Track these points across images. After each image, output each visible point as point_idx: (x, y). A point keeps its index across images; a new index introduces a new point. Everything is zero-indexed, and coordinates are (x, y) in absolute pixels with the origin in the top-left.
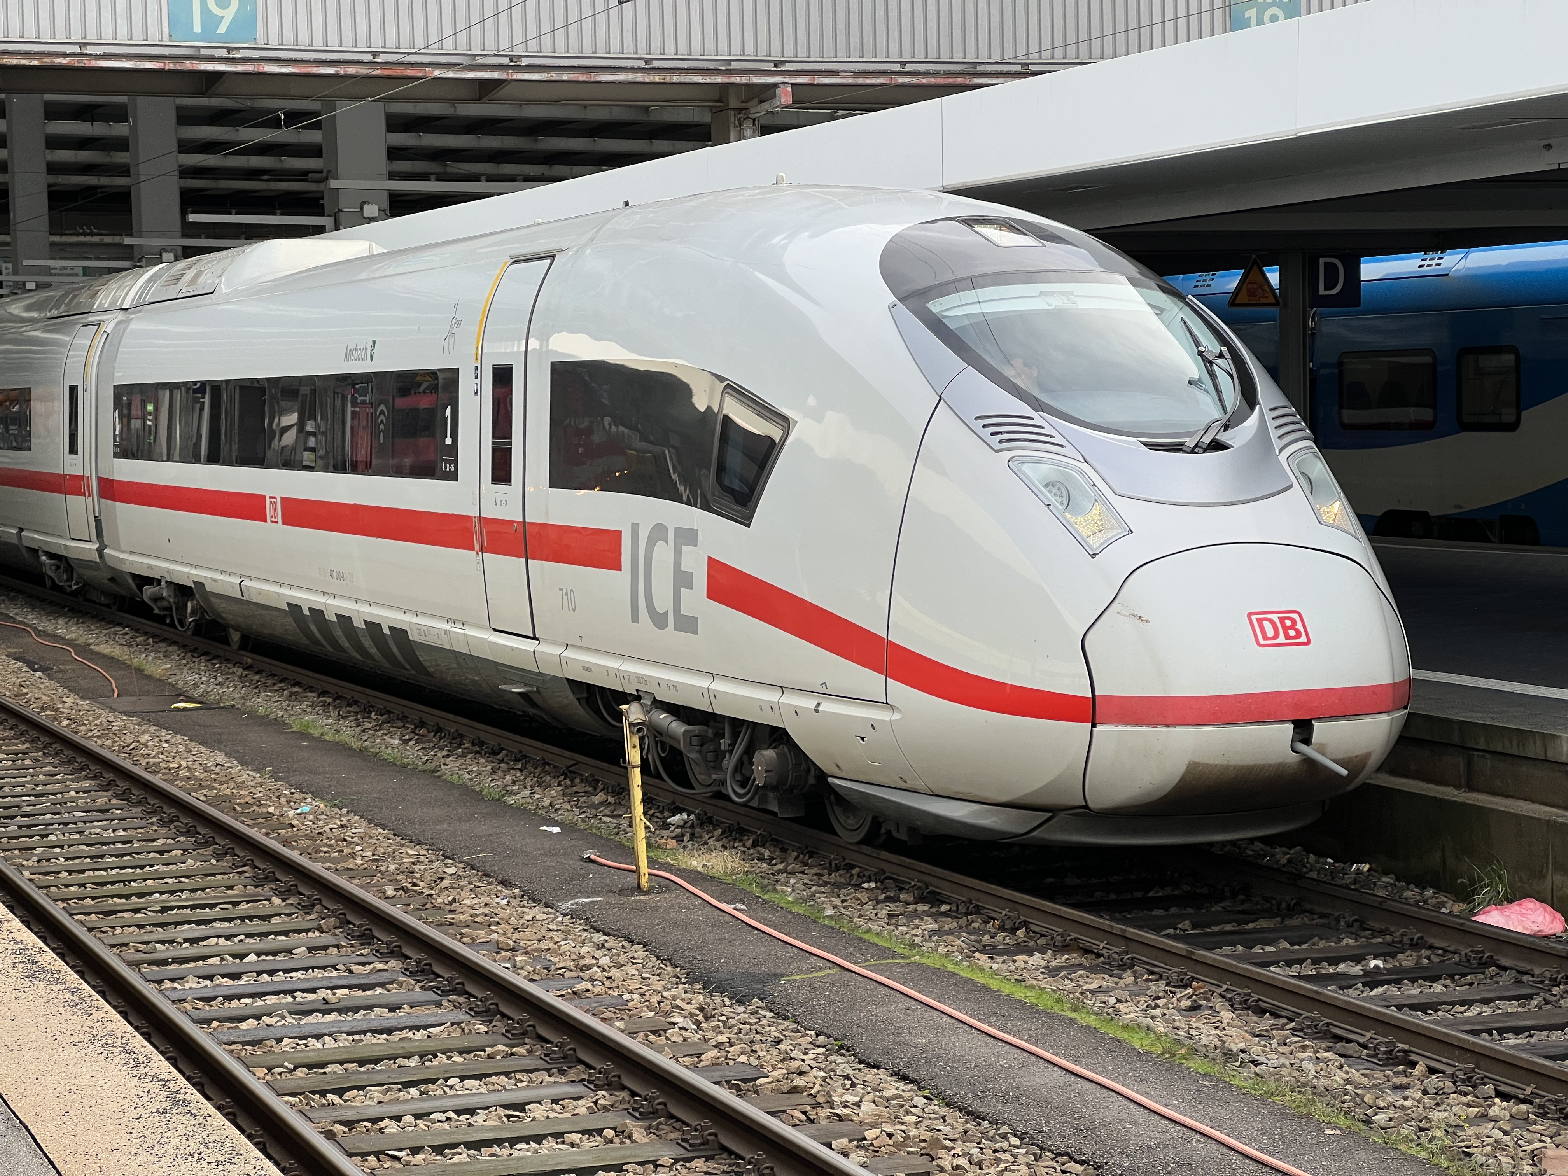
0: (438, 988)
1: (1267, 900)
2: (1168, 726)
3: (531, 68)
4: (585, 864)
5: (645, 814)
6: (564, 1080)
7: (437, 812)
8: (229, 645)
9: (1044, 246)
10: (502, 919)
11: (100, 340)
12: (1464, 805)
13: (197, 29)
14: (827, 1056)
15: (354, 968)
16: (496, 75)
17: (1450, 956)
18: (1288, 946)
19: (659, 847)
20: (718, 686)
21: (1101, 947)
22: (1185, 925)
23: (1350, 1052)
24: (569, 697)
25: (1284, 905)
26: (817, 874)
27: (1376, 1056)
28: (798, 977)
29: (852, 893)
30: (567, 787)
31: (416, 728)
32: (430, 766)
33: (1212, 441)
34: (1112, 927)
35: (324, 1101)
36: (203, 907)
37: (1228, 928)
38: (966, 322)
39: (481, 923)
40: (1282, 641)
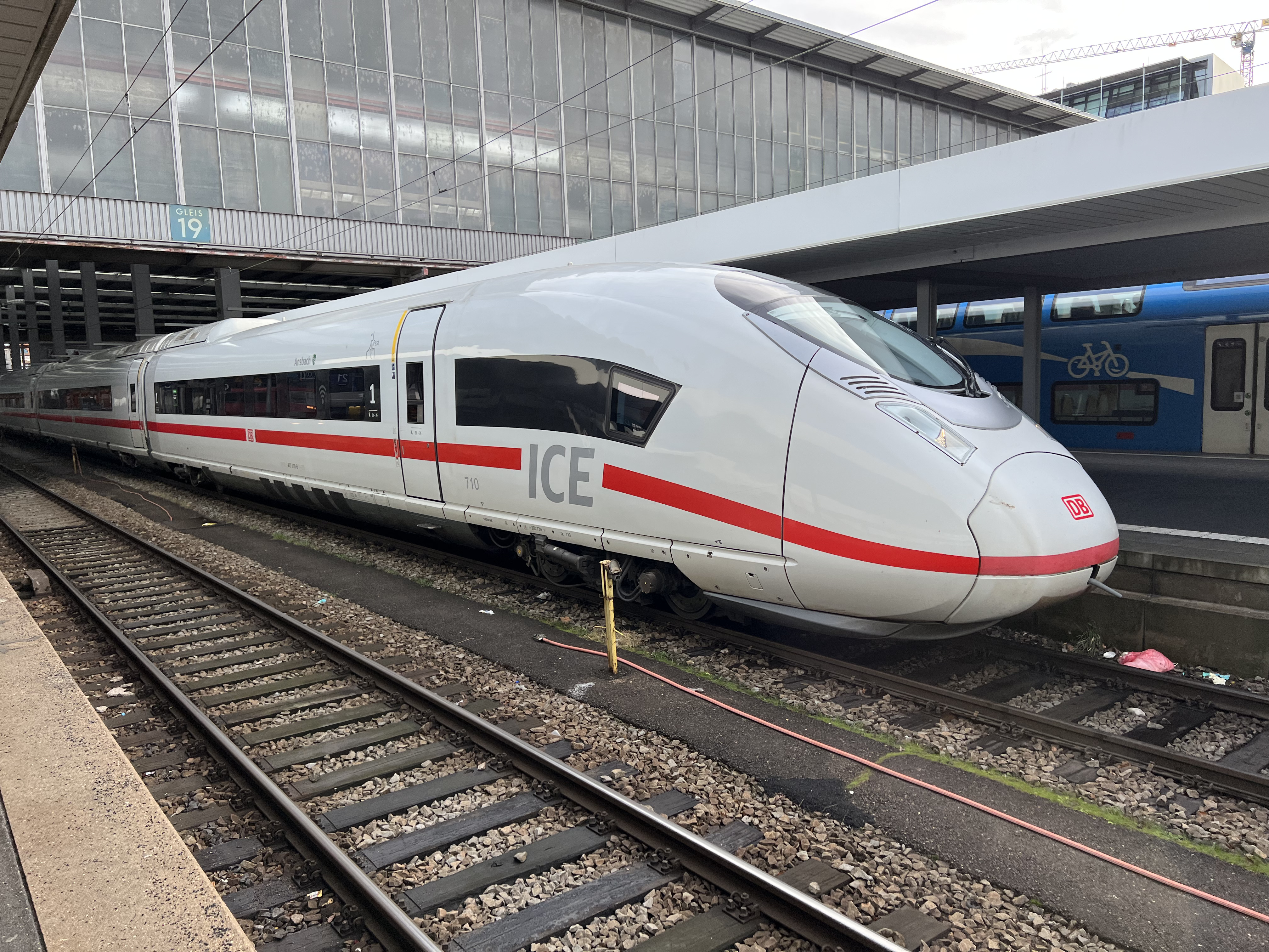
2: (1033, 575)
3: (326, 257)
7: (403, 598)
11: (144, 365)
13: (184, 235)
16: (310, 259)
20: (607, 536)
39: (531, 715)
40: (1082, 514)
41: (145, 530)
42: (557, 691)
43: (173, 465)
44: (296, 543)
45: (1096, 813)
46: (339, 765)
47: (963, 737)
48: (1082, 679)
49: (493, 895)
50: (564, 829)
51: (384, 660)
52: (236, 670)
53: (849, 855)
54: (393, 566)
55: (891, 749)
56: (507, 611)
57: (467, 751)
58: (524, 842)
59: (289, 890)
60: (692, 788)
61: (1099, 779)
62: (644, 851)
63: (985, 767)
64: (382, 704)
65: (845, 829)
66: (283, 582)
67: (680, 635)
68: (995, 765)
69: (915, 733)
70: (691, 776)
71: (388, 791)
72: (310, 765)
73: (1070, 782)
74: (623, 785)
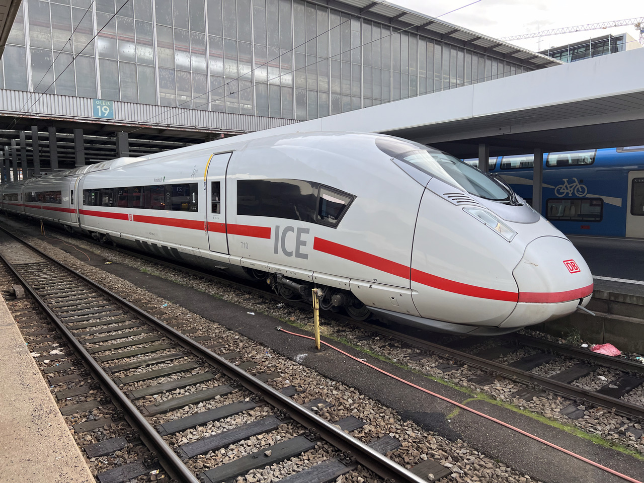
2: (547, 303)
3: (172, 127)
7: (207, 305)
8: (113, 246)
11: (78, 180)
13: (100, 115)
20: (316, 275)
31: (174, 270)
39: (274, 371)
40: (574, 271)
41: (76, 265)
42: (288, 358)
43: (91, 232)
44: (152, 274)
45: (586, 437)
46: (171, 396)
47: (509, 390)
48: (571, 359)
49: (252, 475)
50: (292, 437)
51: (197, 339)
52: (119, 342)
53: (450, 458)
54: (202, 287)
55: (470, 397)
56: (261, 313)
57: (240, 391)
58: (270, 444)
59: (141, 469)
60: (361, 415)
61: (586, 417)
62: (336, 452)
63: (522, 408)
64: (194, 363)
65: (447, 442)
66: (145, 294)
67: (353, 328)
68: (527, 407)
69: (482, 387)
70: (361, 409)
71: (197, 412)
72: (155, 396)
73: (570, 418)
74: (324, 412)
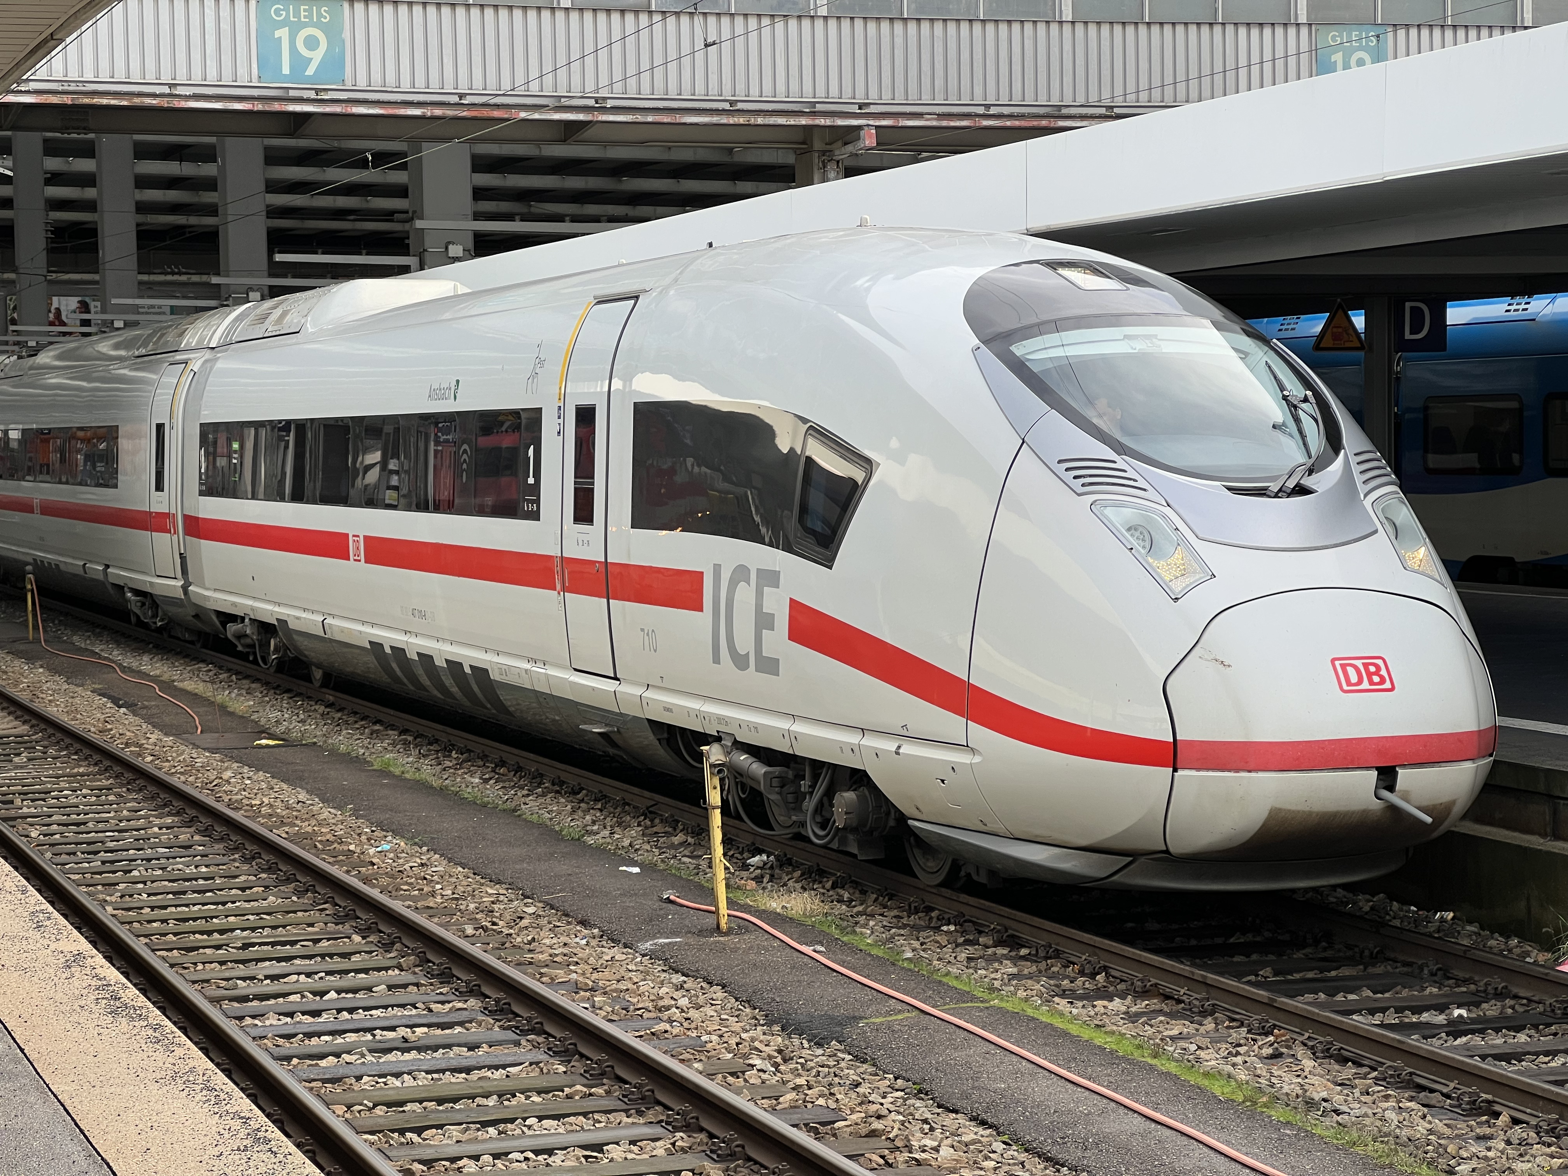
0: (517, 1028)
1: (1349, 947)
2: (1250, 771)
3: (616, 110)
4: (664, 905)
5: (725, 855)
6: (642, 1121)
7: (517, 851)
8: (311, 682)
9: (1128, 289)
10: (581, 959)
11: (187, 379)
12: (1549, 853)
13: (286, 70)
14: (905, 1100)
15: (433, 1006)
16: (581, 117)
17: (1534, 1005)
18: (1371, 994)
19: (739, 888)
20: (799, 728)
21: (1182, 993)
22: (1266, 972)
23: (1433, 1102)
24: (649, 738)
25: (1367, 953)
26: (895, 917)
27: (1459, 1106)
28: (878, 1020)
29: (931, 936)
30: (646, 828)
31: (496, 766)
32: (510, 805)
33: (1296, 486)
34: (1193, 973)
35: (403, 1140)
36: (284, 943)
37: (1310, 975)
38: (1050, 365)
40: (1366, 687)
42: (626, 946)
52: (196, 910)
54: (550, 812)
64: (373, 945)
66: (339, 823)
